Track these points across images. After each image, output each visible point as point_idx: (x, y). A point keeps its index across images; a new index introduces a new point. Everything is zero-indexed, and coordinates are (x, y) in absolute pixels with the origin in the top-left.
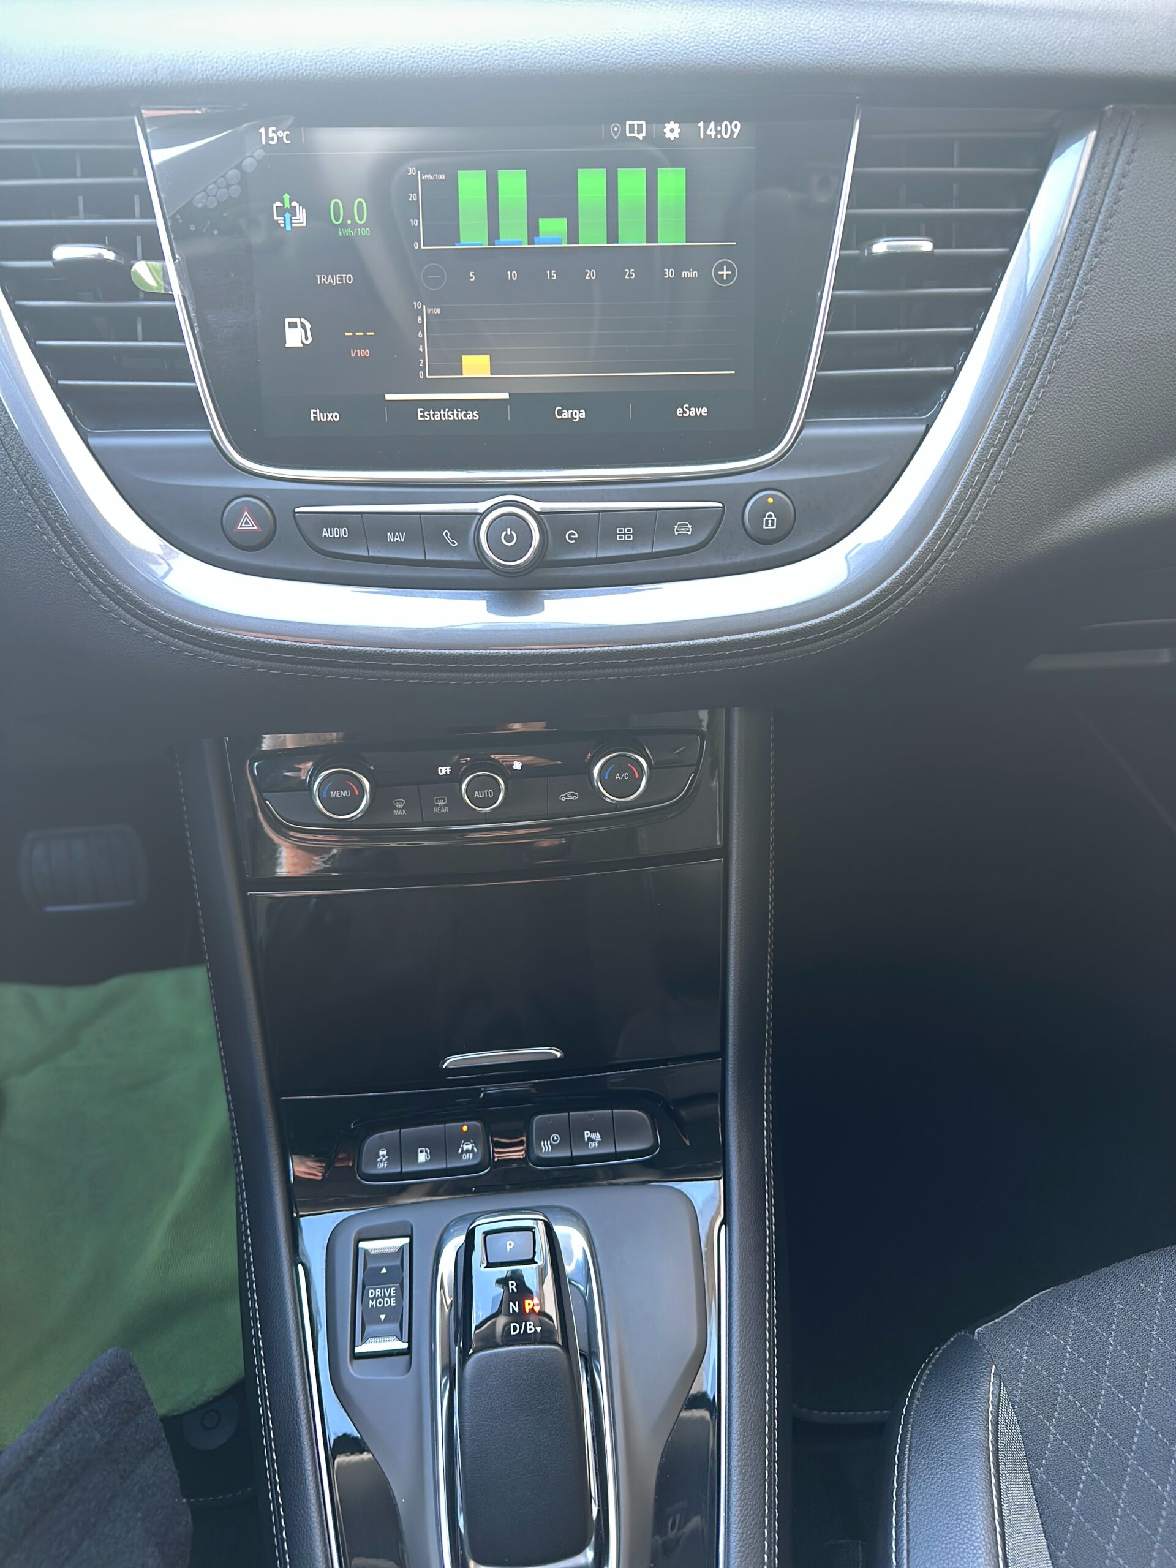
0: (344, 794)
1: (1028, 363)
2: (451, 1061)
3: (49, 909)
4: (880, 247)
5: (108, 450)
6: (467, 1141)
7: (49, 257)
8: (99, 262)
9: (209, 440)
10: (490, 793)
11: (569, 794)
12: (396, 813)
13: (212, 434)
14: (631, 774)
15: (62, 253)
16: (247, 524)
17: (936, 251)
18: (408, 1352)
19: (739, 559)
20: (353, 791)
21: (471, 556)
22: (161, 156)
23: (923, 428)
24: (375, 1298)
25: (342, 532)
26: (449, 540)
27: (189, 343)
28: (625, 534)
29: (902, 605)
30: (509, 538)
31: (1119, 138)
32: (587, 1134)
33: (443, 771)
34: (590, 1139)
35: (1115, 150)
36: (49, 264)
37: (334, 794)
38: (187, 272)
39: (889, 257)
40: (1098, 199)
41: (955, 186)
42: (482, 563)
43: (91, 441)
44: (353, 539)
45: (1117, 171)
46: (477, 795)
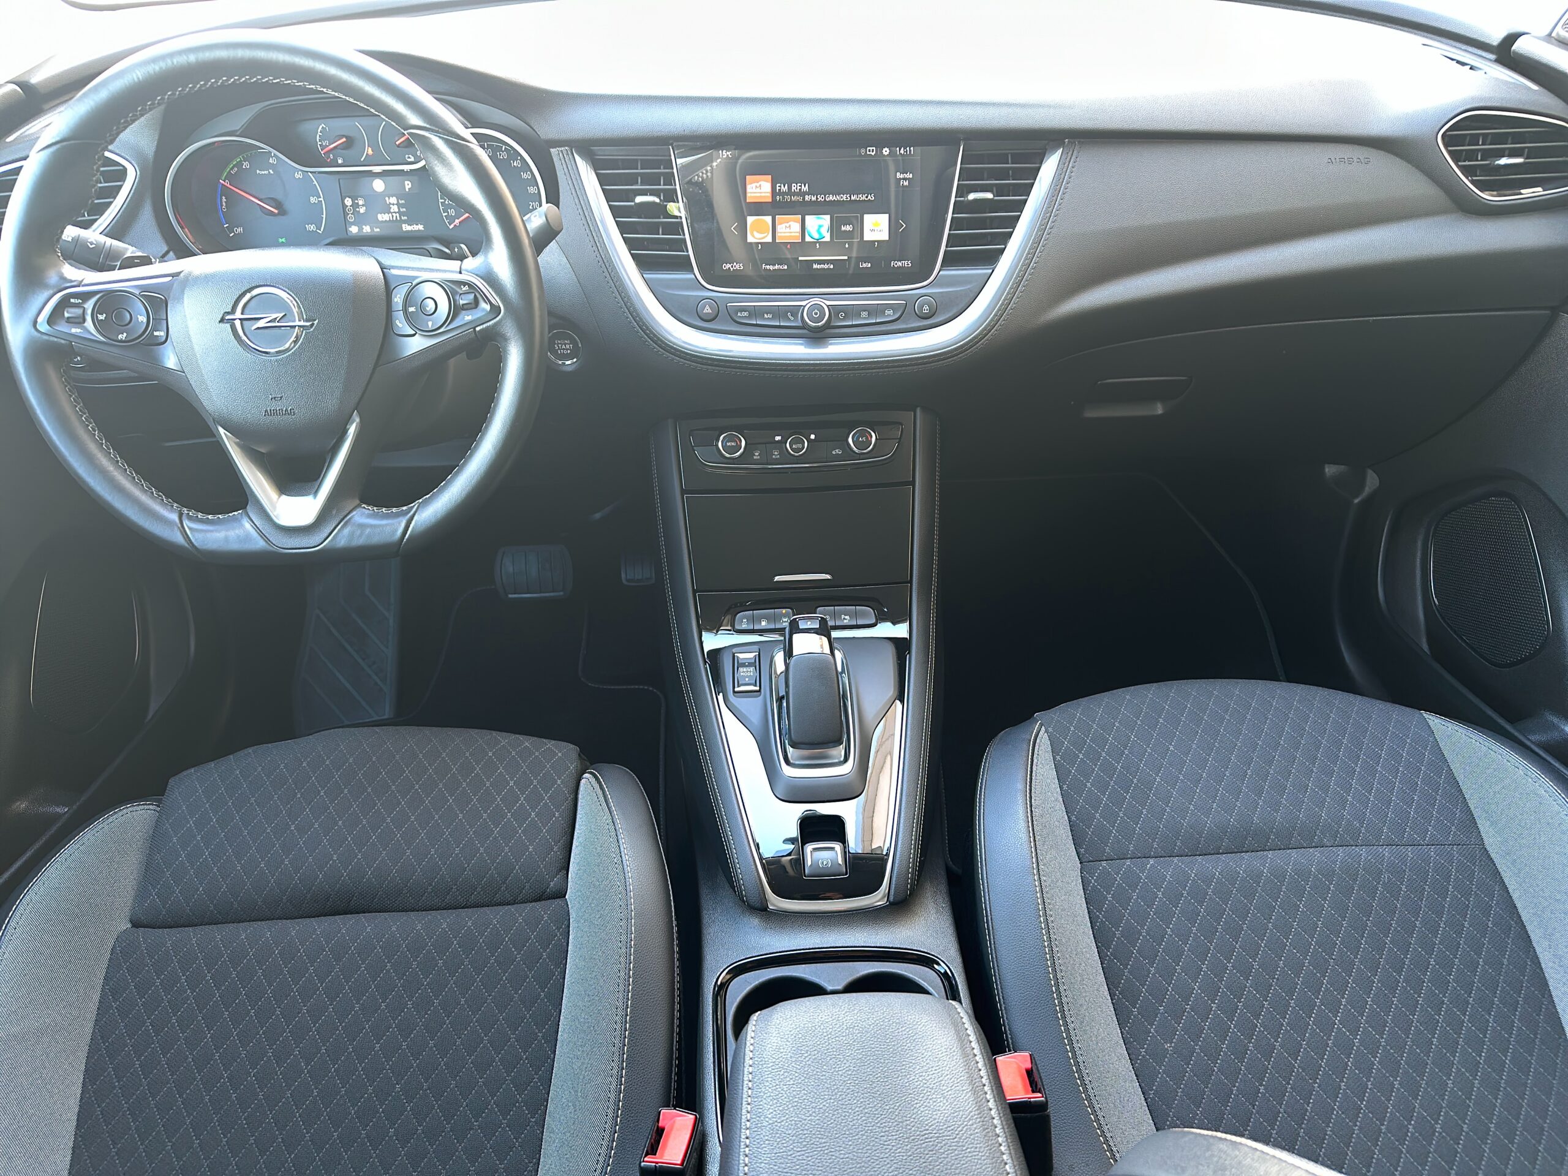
0: (733, 444)
1: (1033, 243)
2: (777, 578)
3: (510, 596)
4: (972, 196)
5: (651, 279)
6: (785, 617)
7: (633, 201)
8: (654, 203)
9: (693, 276)
10: (800, 446)
11: (837, 450)
12: (755, 457)
13: (694, 274)
14: (867, 438)
15: (639, 199)
16: (708, 310)
17: (996, 198)
18: (760, 691)
19: (913, 325)
20: (737, 443)
21: (799, 324)
22: (679, 161)
23: (991, 271)
24: (744, 672)
25: (746, 314)
26: (790, 317)
27: (687, 237)
28: (864, 314)
29: (982, 344)
30: (816, 314)
31: (1071, 153)
32: (843, 616)
33: (778, 438)
34: (844, 619)
35: (1069, 158)
36: (633, 204)
37: (729, 444)
38: (689, 208)
39: (975, 201)
40: (1062, 176)
41: (1010, 172)
42: (804, 326)
43: (644, 276)
44: (750, 317)
45: (1070, 165)
46: (794, 446)
